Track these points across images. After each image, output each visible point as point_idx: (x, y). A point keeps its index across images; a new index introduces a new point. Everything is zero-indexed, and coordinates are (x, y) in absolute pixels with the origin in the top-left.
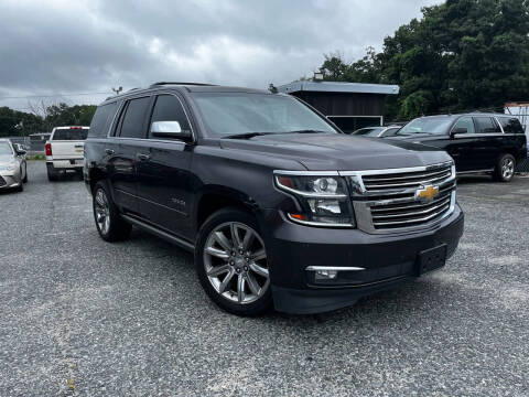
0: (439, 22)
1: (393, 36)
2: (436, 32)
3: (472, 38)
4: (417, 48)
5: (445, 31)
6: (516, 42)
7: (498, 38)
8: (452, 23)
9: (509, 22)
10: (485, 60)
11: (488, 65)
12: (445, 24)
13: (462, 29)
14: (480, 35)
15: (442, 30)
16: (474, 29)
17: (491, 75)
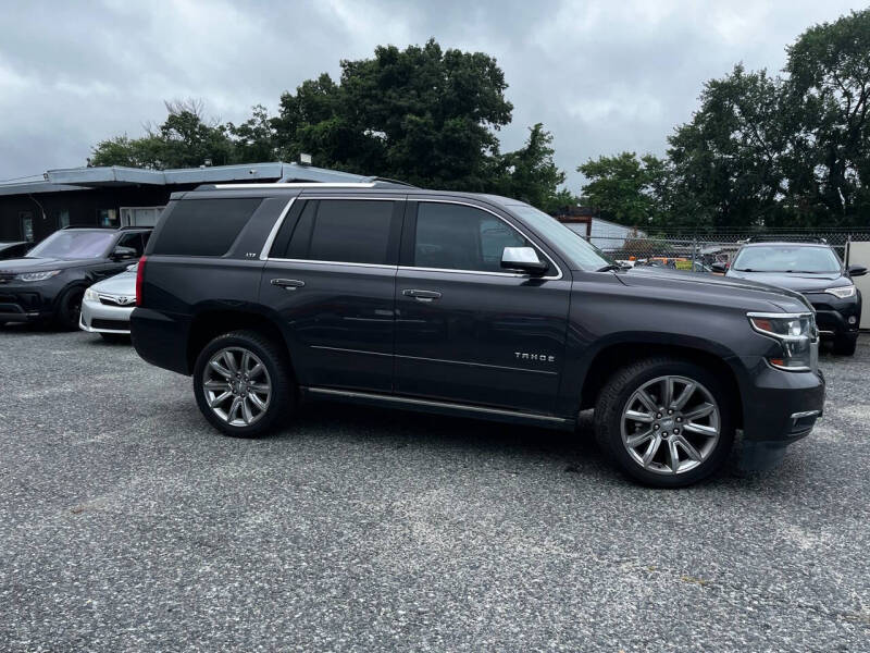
0: (370, 88)
1: (294, 94)
2: (367, 100)
3: (418, 118)
4: (336, 120)
5: (379, 102)
6: (473, 132)
7: (451, 123)
8: (390, 92)
9: (463, 104)
10: (436, 152)
11: (440, 159)
12: (380, 93)
13: (402, 103)
14: (429, 115)
15: (375, 99)
16: (419, 105)
17: (443, 172)
